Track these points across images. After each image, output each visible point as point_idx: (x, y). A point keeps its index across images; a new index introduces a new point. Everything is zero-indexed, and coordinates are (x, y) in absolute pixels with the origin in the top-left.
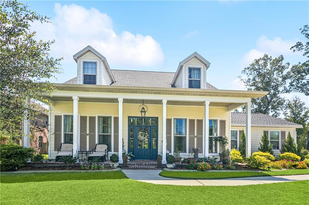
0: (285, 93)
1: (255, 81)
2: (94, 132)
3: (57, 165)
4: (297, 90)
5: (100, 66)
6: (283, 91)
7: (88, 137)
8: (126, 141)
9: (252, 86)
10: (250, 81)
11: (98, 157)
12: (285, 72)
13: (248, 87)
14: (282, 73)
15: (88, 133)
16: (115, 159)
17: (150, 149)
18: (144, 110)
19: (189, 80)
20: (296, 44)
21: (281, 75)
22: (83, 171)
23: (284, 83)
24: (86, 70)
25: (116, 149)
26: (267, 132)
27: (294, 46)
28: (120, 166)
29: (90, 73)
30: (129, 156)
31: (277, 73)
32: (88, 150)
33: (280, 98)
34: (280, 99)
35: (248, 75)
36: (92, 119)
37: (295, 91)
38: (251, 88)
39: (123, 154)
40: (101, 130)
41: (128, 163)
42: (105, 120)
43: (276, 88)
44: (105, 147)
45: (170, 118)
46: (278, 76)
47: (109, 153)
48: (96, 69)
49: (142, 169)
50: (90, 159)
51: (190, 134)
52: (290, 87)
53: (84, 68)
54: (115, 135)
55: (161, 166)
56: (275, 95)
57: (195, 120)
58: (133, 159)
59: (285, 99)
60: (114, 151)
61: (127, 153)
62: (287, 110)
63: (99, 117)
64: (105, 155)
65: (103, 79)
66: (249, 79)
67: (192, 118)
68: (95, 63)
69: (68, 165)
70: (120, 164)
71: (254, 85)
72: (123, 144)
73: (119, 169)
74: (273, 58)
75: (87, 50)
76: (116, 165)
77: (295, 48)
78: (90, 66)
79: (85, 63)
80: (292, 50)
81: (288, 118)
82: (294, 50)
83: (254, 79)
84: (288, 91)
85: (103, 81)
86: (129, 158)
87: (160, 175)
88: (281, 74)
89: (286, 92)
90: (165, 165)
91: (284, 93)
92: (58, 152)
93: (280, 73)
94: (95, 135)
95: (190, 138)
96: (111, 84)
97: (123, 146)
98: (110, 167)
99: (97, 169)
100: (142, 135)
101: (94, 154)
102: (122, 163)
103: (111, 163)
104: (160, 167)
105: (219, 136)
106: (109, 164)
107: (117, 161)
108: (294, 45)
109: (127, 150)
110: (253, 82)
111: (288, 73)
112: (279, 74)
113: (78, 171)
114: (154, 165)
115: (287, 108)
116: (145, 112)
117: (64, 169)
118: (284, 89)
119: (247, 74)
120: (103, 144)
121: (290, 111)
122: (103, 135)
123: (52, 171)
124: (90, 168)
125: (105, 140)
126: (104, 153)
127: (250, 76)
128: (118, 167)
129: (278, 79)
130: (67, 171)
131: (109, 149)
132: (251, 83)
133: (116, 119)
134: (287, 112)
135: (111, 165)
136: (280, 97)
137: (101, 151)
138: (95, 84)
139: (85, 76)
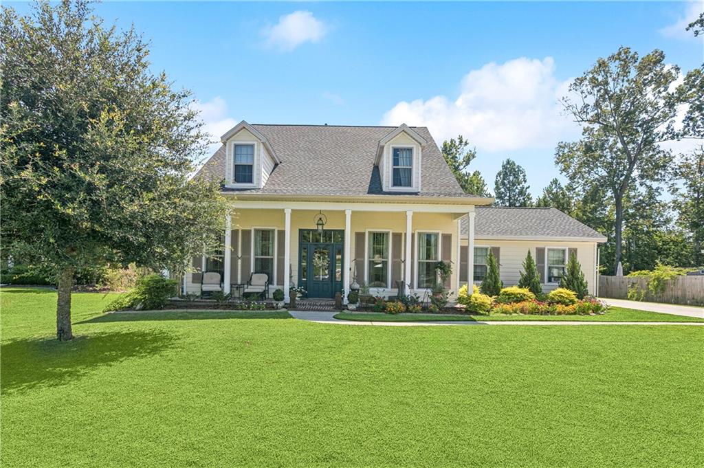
0: (670, 141)
1: (599, 110)
2: (249, 254)
3: (204, 304)
4: (697, 134)
5: (259, 150)
6: (663, 135)
7: (240, 261)
8: (295, 269)
9: (594, 121)
10: (588, 111)
11: (258, 293)
12: (673, 88)
13: (586, 125)
14: (666, 89)
15: (240, 256)
16: (279, 295)
17: (332, 281)
18: (320, 222)
19: (394, 169)
20: (699, 18)
21: (664, 94)
22: (241, 311)
23: (672, 114)
24: (238, 157)
25: (281, 282)
26: (543, 249)
27: (695, 23)
28: (286, 306)
29: (244, 162)
30: (299, 292)
31: (654, 90)
32: (239, 282)
33: (659, 152)
34: (662, 155)
35: (584, 95)
36: (246, 233)
37: (692, 136)
38: (591, 126)
39: (290, 289)
40: (259, 251)
41: (296, 302)
42: (265, 235)
43: (648, 126)
44: (265, 277)
45: (362, 231)
46: (656, 95)
47: (270, 286)
48: (253, 155)
49: (315, 310)
50: (247, 295)
51: (394, 257)
52: (686, 122)
53: (235, 154)
54: (278, 260)
55: (340, 307)
56: (648, 143)
57: (401, 234)
58: (305, 296)
59: (672, 154)
60: (277, 284)
61: (296, 286)
62: (676, 181)
63: (256, 231)
64: (265, 291)
65: (263, 169)
66: (586, 106)
67: (398, 231)
68: (252, 146)
69: (221, 304)
70: (286, 304)
71: (596, 119)
72: (290, 274)
73: (284, 310)
74: (641, 56)
75: (240, 127)
76: (281, 304)
77: (697, 27)
78: (244, 150)
79: (236, 146)
80: (692, 30)
81: (681, 199)
82: (697, 33)
83: (597, 105)
84: (674, 136)
85: (263, 174)
86: (299, 295)
87: (334, 317)
88: (664, 91)
89: (672, 138)
90: (347, 306)
91: (665, 140)
92: (200, 284)
93: (662, 89)
94: (249, 259)
95: (394, 263)
96: (274, 168)
97: (291, 277)
98: (273, 308)
99: (257, 309)
100: (319, 258)
101: (249, 290)
102: (289, 302)
103: (274, 302)
104: (339, 309)
105: (440, 260)
106: (272, 304)
107: (282, 299)
108: (695, 21)
109: (296, 283)
110: (596, 111)
111: (680, 91)
112: (659, 92)
113: (234, 311)
114: (332, 305)
115: (676, 176)
116: (323, 224)
117: (218, 308)
118: (666, 131)
119: (582, 92)
120: (261, 273)
121: (684, 184)
122: (262, 259)
123: (203, 311)
124: (249, 308)
125: (264, 266)
126: (264, 287)
127: (589, 96)
128: (283, 307)
129: (657, 104)
130: (222, 311)
131: (270, 281)
132: (592, 114)
133: (282, 234)
134: (676, 187)
135: (275, 305)
136: (661, 149)
137: (258, 283)
138: (251, 181)
139: (236, 166)
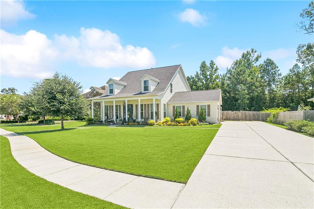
19: (144, 86)
24: (110, 87)
26: (199, 105)
48: (113, 86)
51: (145, 111)
54: (119, 112)
57: (146, 104)
67: (148, 103)
75: (110, 80)
85: (116, 91)
96: (124, 87)
138: (113, 93)
139: (110, 90)
